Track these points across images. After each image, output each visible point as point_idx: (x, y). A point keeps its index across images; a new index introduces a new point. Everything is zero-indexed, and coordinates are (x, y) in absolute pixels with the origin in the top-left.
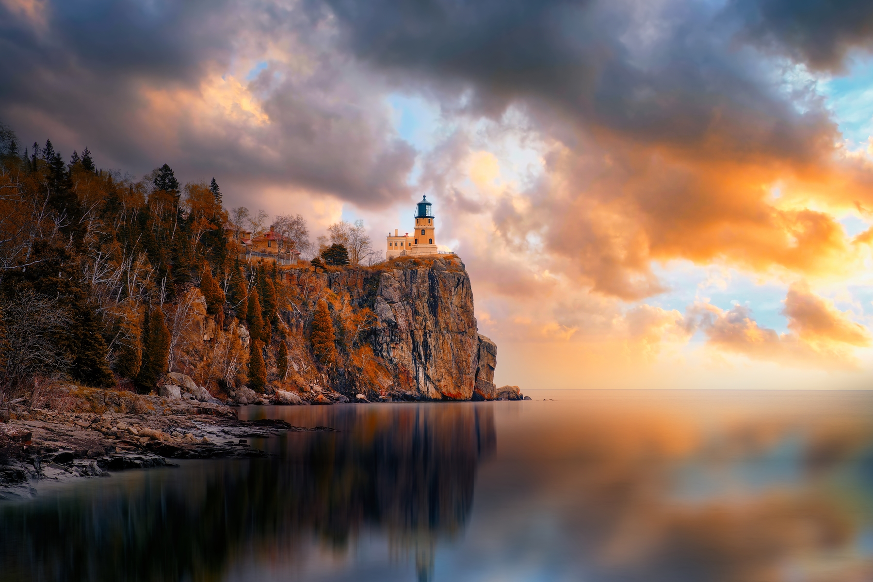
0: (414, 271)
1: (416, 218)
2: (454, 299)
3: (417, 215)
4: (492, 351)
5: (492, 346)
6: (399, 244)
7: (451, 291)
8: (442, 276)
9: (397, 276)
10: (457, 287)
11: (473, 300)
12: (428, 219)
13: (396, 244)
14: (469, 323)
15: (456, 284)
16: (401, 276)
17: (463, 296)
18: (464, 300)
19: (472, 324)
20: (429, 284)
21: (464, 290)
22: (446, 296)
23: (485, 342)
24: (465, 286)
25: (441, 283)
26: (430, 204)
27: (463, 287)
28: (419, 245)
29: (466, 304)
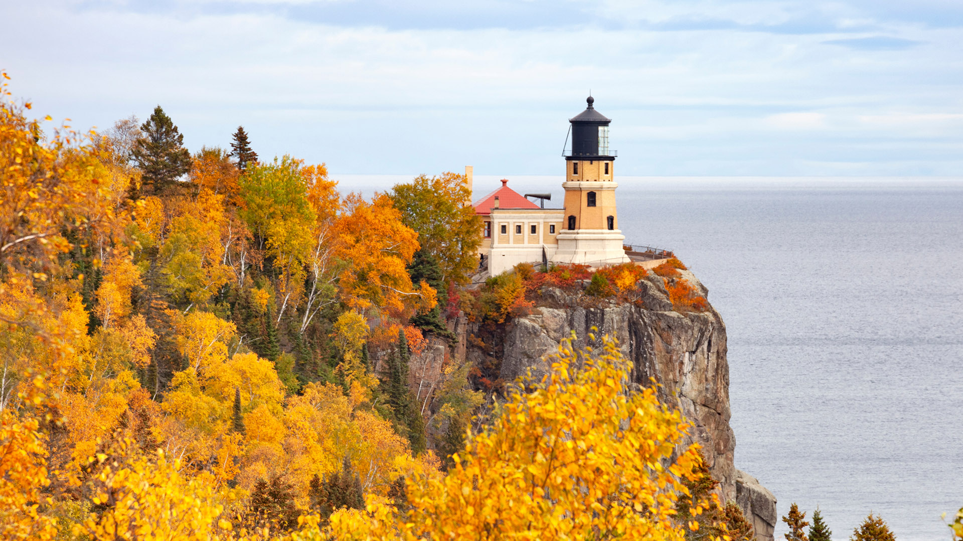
0: (594, 314)
1: (568, 158)
2: (688, 382)
3: (569, 153)
4: (765, 514)
5: (767, 500)
6: (526, 230)
7: (682, 363)
8: (663, 325)
9: (553, 326)
10: (694, 352)
11: (727, 384)
12: (602, 164)
13: (519, 229)
14: (718, 444)
15: (695, 343)
16: (562, 327)
17: (710, 374)
18: (711, 385)
19: (725, 446)
20: (631, 345)
21: (713, 358)
22: (671, 377)
23: (749, 490)
24: (714, 349)
25: (658, 343)
26: (606, 123)
27: (709, 351)
28: (582, 233)
29: (715, 395)
